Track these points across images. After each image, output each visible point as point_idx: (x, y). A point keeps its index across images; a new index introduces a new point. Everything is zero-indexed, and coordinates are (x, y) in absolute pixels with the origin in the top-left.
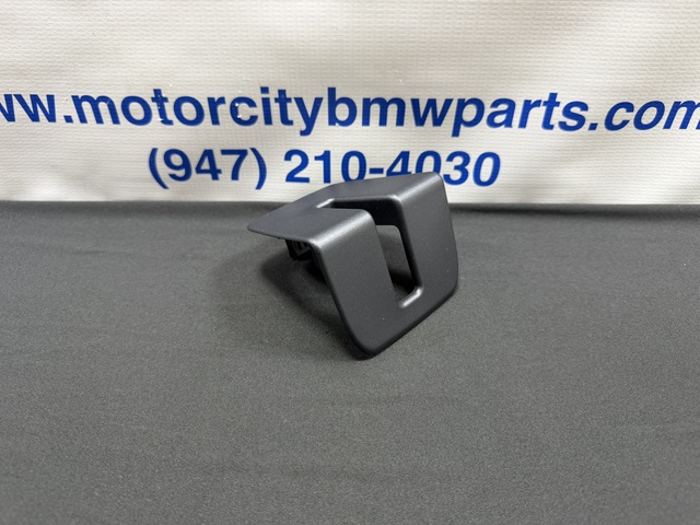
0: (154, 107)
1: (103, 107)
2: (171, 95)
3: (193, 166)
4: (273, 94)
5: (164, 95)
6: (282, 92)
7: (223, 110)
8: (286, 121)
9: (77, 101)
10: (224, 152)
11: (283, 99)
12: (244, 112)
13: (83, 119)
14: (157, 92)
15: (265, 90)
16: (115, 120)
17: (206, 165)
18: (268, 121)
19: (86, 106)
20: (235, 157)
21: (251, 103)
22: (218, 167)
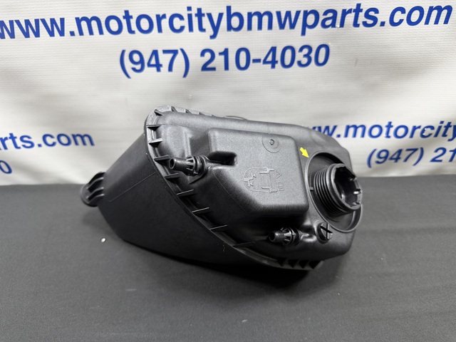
0: (385, 130)
1: (360, 130)
2: (395, 125)
3: (390, 156)
4: (445, 124)
5: (392, 124)
6: (449, 123)
7: (418, 132)
8: (444, 135)
9: (348, 127)
10: (408, 150)
11: (449, 125)
12: (428, 131)
13: (346, 135)
14: (390, 123)
15: (442, 122)
16: (363, 135)
17: (395, 157)
18: (436, 135)
19: (351, 130)
20: (410, 152)
21: (432, 128)
22: (401, 156)
